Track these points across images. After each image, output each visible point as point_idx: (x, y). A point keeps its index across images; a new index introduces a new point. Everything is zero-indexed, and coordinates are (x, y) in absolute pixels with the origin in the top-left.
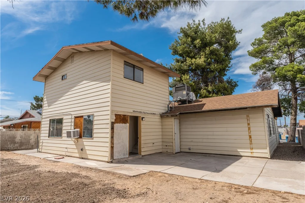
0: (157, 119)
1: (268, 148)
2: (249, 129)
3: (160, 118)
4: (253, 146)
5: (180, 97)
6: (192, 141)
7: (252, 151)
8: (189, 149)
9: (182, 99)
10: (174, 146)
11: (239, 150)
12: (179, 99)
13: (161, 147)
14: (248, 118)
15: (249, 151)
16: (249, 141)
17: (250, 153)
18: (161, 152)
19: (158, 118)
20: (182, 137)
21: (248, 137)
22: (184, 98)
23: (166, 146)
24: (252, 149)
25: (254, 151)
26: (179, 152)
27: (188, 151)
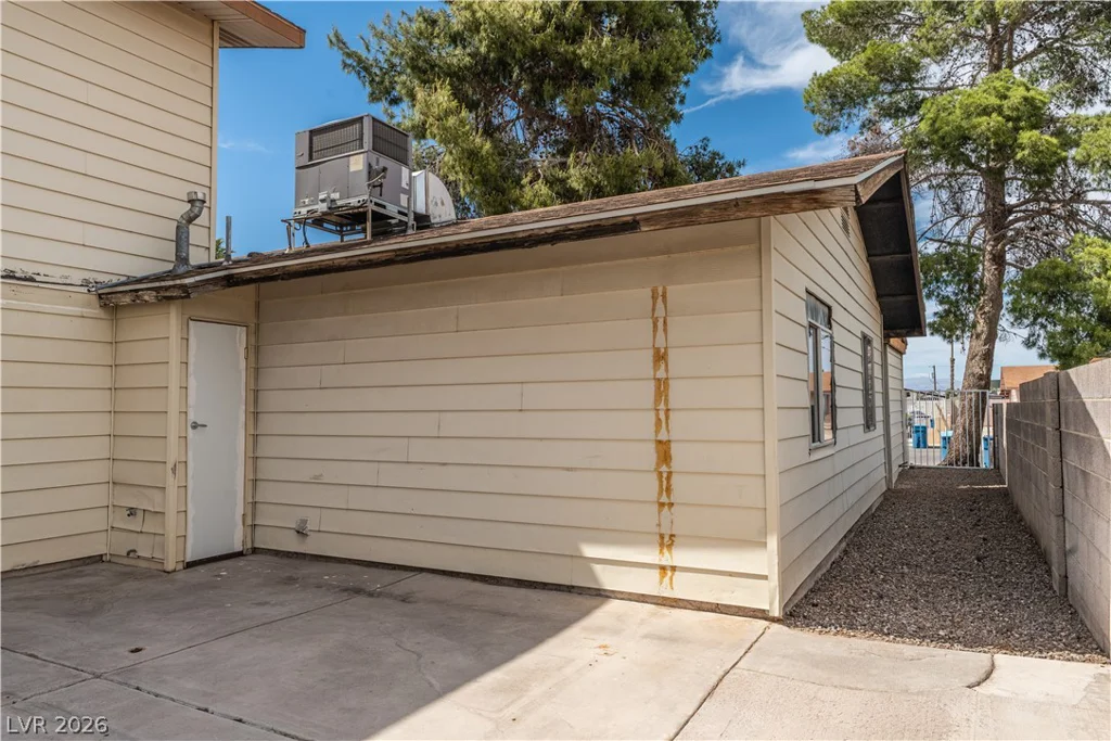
0: (72, 317)
1: (773, 543)
2: (662, 388)
3: (97, 312)
4: (680, 520)
5: (335, 196)
6: (316, 481)
7: (666, 560)
8: (301, 533)
9: (339, 203)
10: (172, 519)
11: (590, 551)
12: (322, 207)
13: (97, 521)
14: (660, 312)
15: (651, 556)
16: (651, 485)
17: (656, 573)
18: (99, 559)
19: (87, 311)
20: (267, 447)
21: (649, 454)
22: (354, 201)
23: (132, 512)
24: (667, 541)
25: (680, 557)
26: (238, 547)
27: (292, 544)
